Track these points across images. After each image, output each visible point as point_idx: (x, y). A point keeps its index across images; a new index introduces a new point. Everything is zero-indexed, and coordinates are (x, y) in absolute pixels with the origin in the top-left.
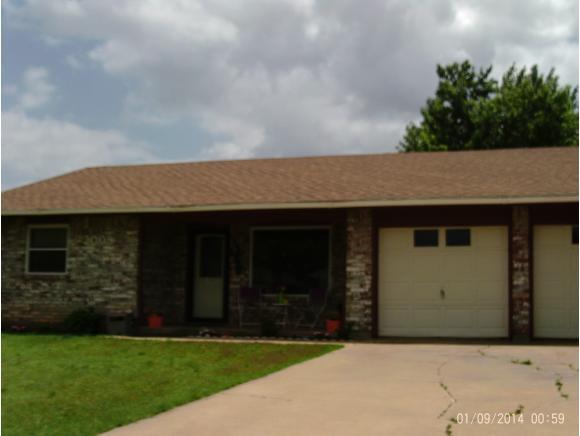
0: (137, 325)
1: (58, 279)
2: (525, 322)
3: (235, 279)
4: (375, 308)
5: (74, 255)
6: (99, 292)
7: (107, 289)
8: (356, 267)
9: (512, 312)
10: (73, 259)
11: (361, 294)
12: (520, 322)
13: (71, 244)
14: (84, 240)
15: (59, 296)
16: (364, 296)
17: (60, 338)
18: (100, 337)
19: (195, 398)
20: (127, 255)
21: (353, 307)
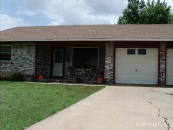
0: (35, 78)
1: (8, 63)
2: (163, 80)
3: (67, 64)
4: (114, 74)
5: (14, 55)
6: (22, 67)
7: (24, 66)
8: (108, 60)
9: (159, 77)
10: (13, 56)
11: (110, 69)
12: (162, 80)
13: (12, 51)
14: (17, 50)
15: (9, 68)
16: (110, 70)
17: (9, 82)
18: (23, 82)
19: (64, 108)
20: (31, 55)
21: (107, 73)
